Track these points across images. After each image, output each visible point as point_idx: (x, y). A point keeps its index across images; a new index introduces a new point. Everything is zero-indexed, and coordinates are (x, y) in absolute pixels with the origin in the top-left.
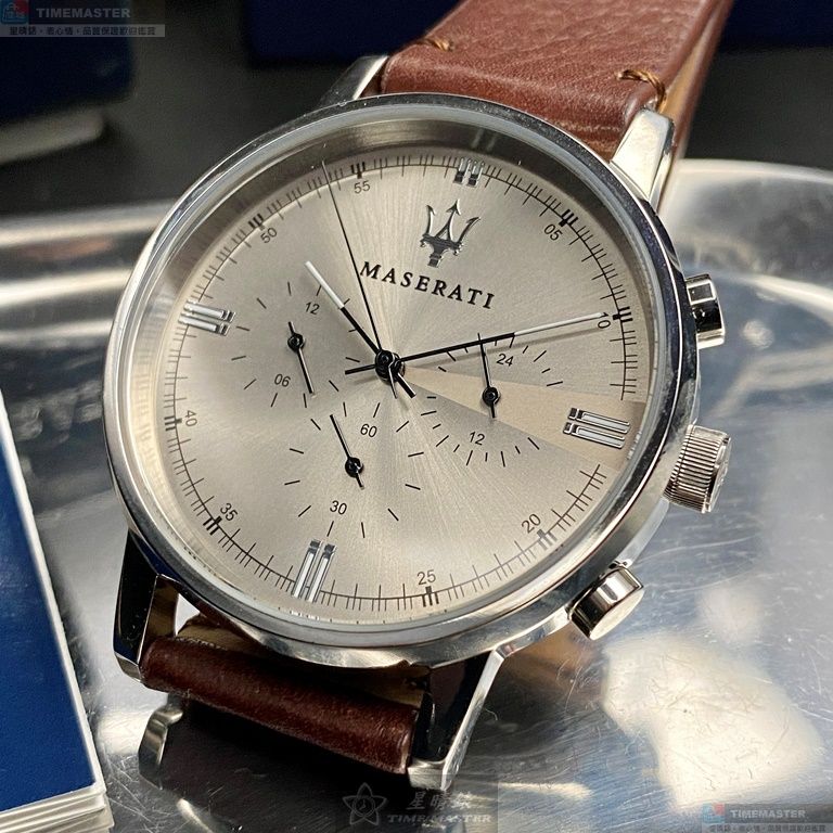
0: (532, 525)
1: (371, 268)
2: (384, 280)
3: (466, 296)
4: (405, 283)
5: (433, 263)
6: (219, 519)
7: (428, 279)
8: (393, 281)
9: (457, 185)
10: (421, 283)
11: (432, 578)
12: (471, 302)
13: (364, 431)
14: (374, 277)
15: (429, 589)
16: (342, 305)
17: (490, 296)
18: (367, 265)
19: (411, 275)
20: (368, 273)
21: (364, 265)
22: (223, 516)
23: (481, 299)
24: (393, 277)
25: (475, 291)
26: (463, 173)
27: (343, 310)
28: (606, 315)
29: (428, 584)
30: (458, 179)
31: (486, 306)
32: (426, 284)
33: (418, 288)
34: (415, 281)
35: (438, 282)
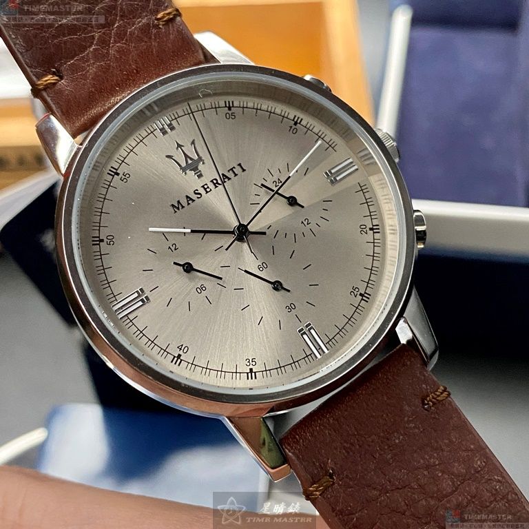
0: (365, 230)
1: (176, 204)
2: (189, 204)
3: (230, 175)
4: (199, 196)
5: (200, 176)
6: (251, 370)
7: (206, 184)
8: (193, 201)
9: (167, 136)
10: (205, 189)
11: (357, 290)
12: (236, 175)
13: (261, 269)
14: (183, 207)
15: (361, 294)
16: (189, 231)
17: (240, 165)
18: (173, 206)
19: (197, 190)
20: (178, 209)
21: (171, 207)
22: (251, 367)
23: (238, 170)
24: (191, 199)
25: (232, 169)
26: (164, 128)
27: (192, 231)
28: (291, 127)
29: (359, 293)
30: (164, 132)
31: (244, 170)
32: (208, 187)
33: (207, 192)
34: (202, 191)
35: (212, 181)
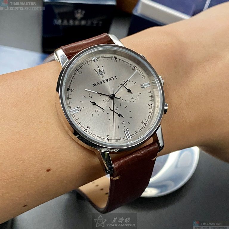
0: (149, 104)
1: (94, 84)
2: (98, 85)
4: (101, 83)
5: (103, 77)
6: (107, 138)
9: (95, 63)
10: (104, 81)
13: (116, 109)
14: (96, 85)
15: (144, 123)
16: (97, 92)
17: (115, 76)
19: (101, 81)
21: (92, 85)
23: (114, 78)
24: (99, 83)
26: (95, 60)
27: (98, 93)
28: (133, 69)
31: (116, 78)
33: (104, 82)
35: (106, 80)
